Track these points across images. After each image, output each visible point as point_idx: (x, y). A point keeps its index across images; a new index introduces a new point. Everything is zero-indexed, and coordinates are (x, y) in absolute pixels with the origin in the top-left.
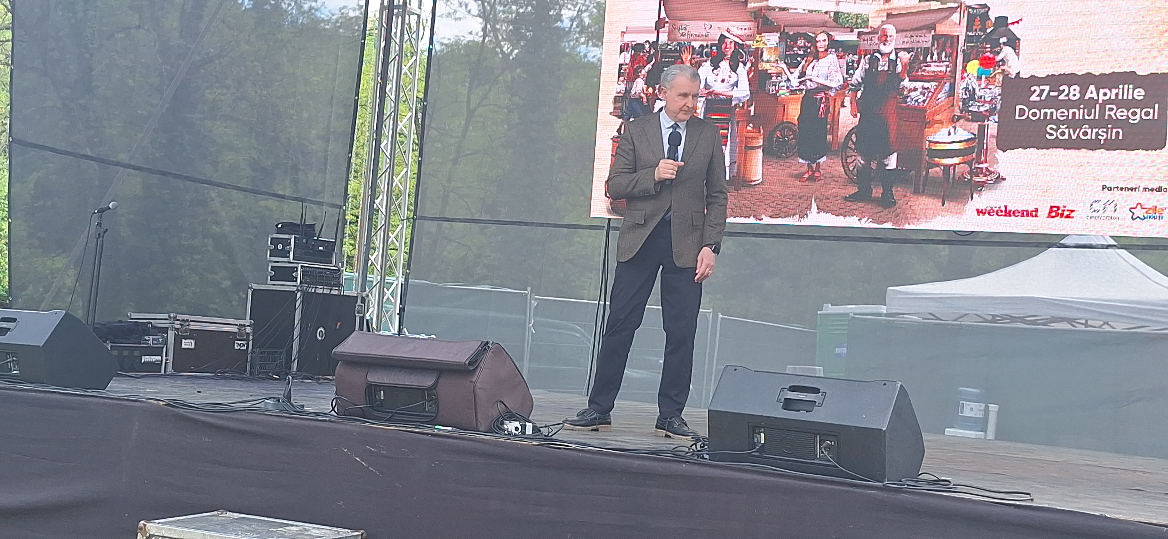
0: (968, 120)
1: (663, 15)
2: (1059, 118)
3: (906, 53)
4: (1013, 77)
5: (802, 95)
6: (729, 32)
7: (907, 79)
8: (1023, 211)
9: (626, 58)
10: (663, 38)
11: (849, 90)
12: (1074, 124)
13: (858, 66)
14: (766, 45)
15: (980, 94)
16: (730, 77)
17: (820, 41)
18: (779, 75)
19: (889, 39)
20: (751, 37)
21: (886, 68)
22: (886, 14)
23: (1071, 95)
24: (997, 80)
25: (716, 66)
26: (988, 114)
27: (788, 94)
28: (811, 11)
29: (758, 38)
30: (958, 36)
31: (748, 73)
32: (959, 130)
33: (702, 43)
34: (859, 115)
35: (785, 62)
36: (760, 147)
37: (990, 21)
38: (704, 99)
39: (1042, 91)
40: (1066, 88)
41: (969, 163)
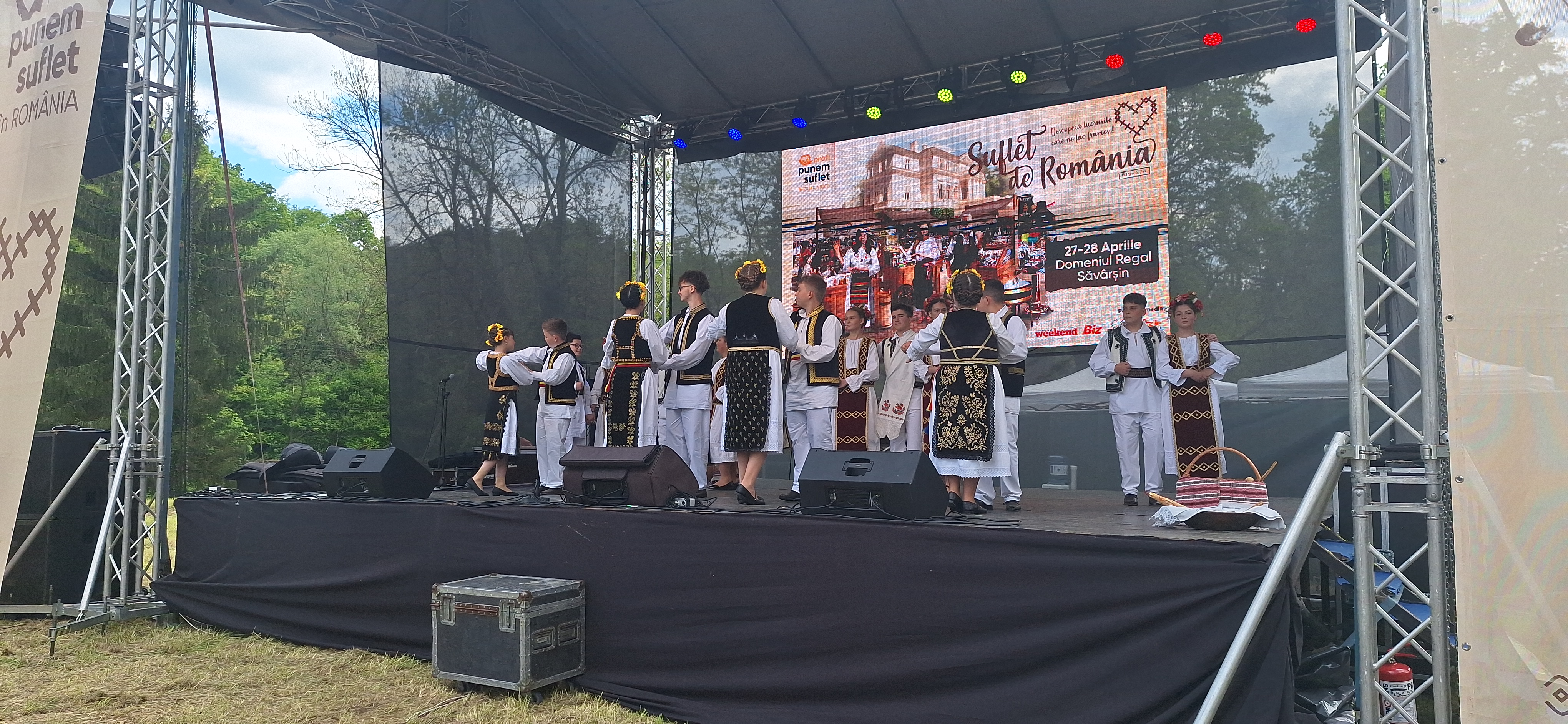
0: (1025, 273)
1: (819, 220)
2: (1085, 266)
4: (1053, 241)
5: (914, 266)
7: (983, 249)
8: (1067, 331)
9: (797, 251)
11: (945, 260)
12: (1096, 269)
13: (950, 243)
16: (866, 258)
17: (923, 228)
18: (898, 253)
21: (968, 243)
22: (965, 207)
23: (1092, 250)
24: (1042, 245)
25: (856, 251)
28: (916, 209)
30: (1014, 217)
31: (877, 254)
32: (1020, 281)
34: (953, 275)
35: (901, 245)
37: (1034, 205)
38: (850, 274)
39: (1073, 249)
40: (1088, 245)
41: (1028, 302)
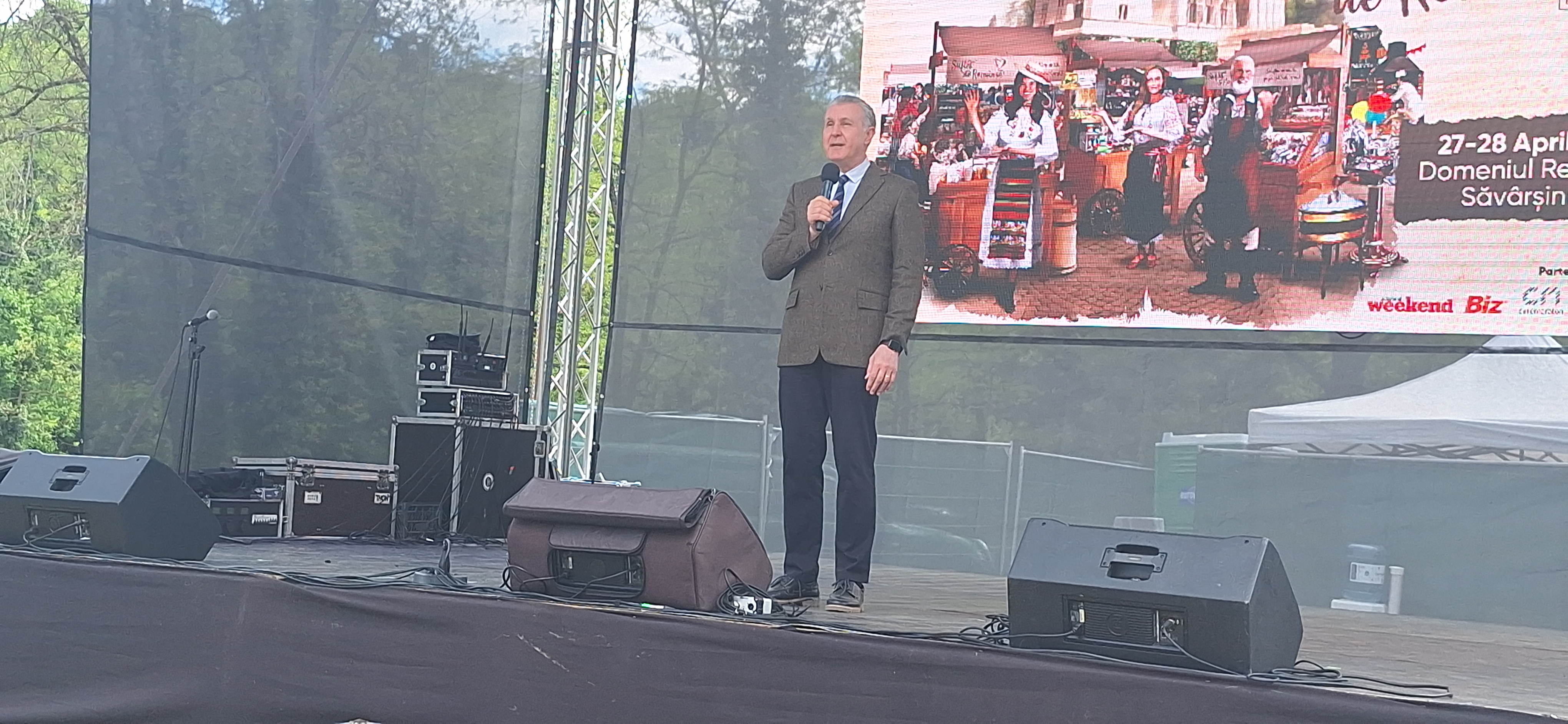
0: (1354, 182)
1: (940, 48)
2: (1479, 177)
3: (1269, 93)
4: (1415, 123)
5: (1128, 153)
6: (1028, 70)
7: (1271, 128)
8: (1432, 304)
9: (891, 105)
10: (941, 79)
11: (1193, 145)
12: (1499, 185)
13: (1204, 112)
14: (1079, 85)
15: (1371, 148)
16: (1030, 129)
17: (1151, 79)
18: (1097, 125)
19: (1245, 75)
20: (1059, 75)
21: (1242, 115)
22: (1240, 42)
23: (1494, 146)
24: (1393, 128)
25: (1011, 116)
26: (1381, 173)
27: (1110, 151)
28: (1139, 40)
29: (1068, 77)
30: (1340, 69)
31: (1055, 124)
32: (1344, 197)
33: (992, 85)
34: (1206, 178)
35: (1105, 109)
36: (1072, 223)
37: (1381, 49)
38: (995, 160)
39: (1455, 142)
40: (1486, 136)
41: (1357, 240)
